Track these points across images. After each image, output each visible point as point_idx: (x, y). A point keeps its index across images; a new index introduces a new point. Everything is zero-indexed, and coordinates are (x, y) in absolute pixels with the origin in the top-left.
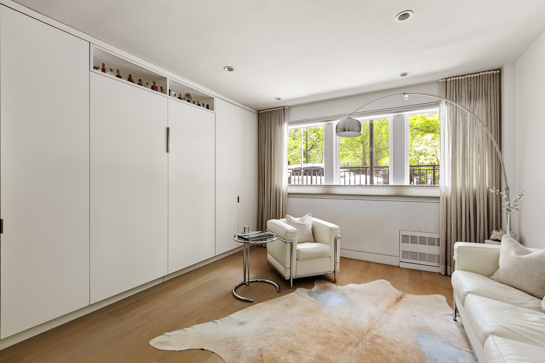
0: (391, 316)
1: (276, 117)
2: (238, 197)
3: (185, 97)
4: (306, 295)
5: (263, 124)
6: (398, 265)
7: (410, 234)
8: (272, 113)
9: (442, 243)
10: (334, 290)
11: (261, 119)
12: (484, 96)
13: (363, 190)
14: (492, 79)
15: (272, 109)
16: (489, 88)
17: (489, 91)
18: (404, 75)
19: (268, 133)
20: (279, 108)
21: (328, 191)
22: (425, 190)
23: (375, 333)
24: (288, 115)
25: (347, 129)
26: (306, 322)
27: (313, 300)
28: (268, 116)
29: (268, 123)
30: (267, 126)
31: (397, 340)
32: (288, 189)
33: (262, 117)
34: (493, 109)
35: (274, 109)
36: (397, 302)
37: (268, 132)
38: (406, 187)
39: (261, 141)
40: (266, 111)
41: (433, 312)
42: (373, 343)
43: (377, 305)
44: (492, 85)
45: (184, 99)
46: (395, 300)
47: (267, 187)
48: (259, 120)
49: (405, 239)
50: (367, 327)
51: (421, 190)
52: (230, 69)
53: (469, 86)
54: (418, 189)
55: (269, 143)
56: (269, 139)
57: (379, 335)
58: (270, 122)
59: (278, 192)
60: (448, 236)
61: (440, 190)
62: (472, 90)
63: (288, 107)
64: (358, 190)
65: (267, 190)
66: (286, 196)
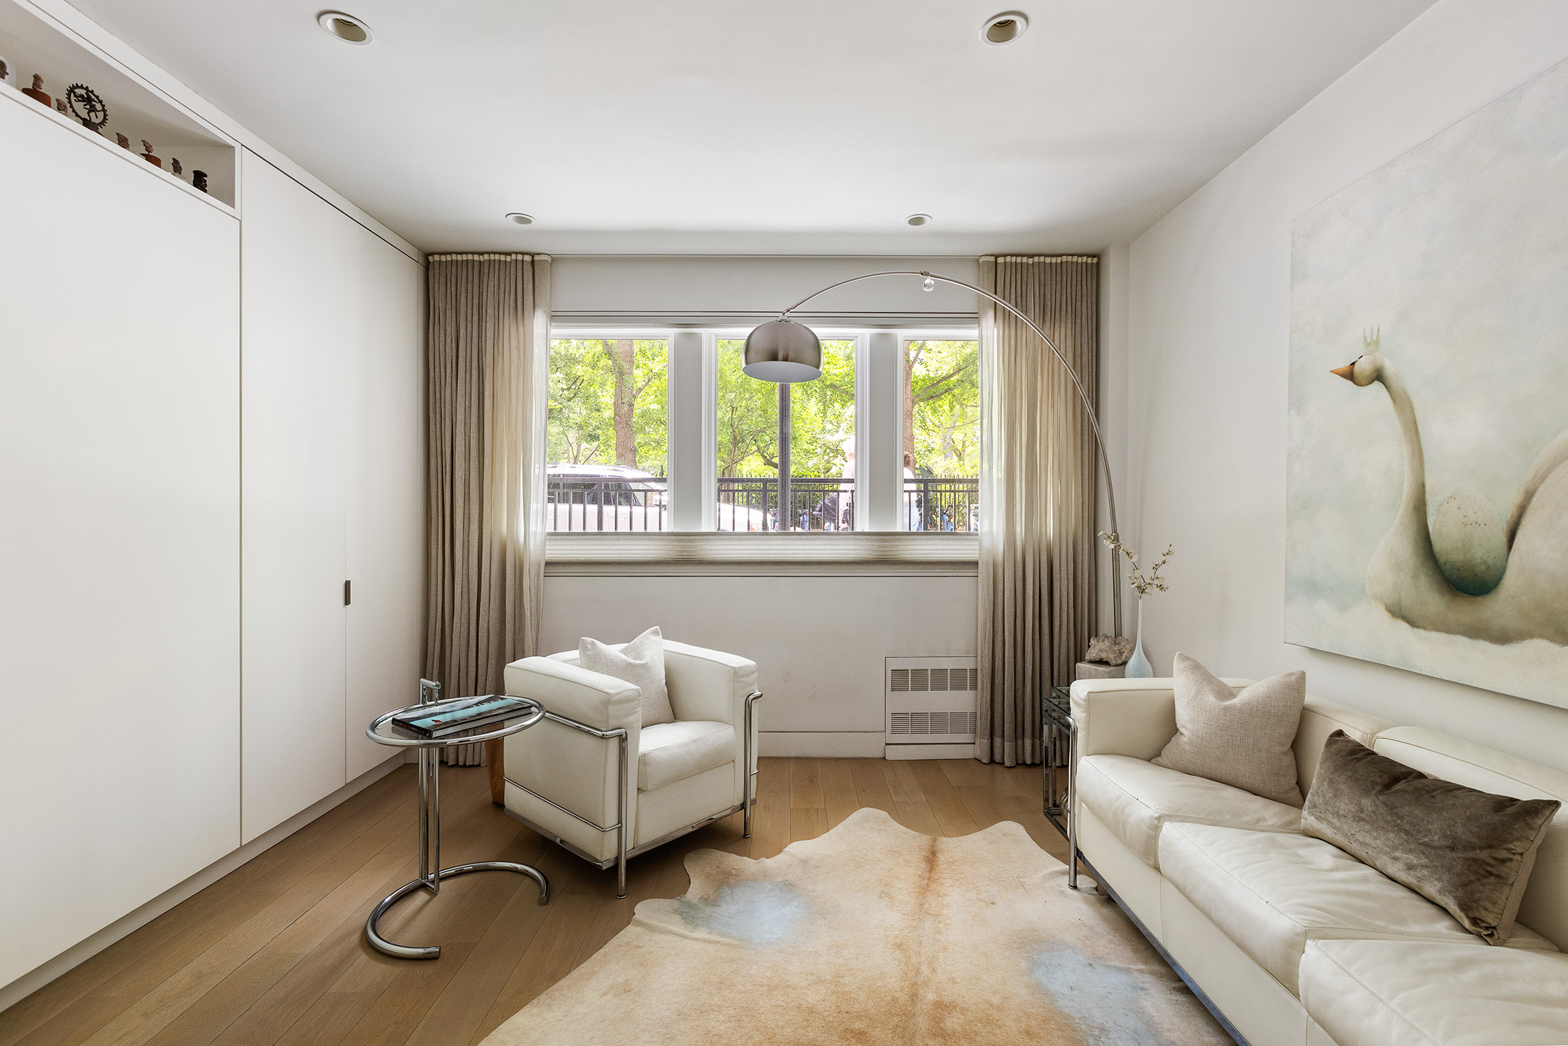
0: (940, 922)
1: (502, 286)
2: (347, 584)
3: (70, 102)
4: (677, 926)
5: (449, 306)
6: (882, 756)
7: (909, 665)
8: (486, 270)
9: (982, 682)
10: (755, 879)
11: (436, 285)
12: (1069, 315)
13: (790, 547)
14: (1084, 275)
15: (486, 257)
16: (1079, 298)
17: (1079, 304)
18: (917, 221)
19: (469, 342)
20: (514, 257)
21: (684, 551)
22: (945, 545)
23: (931, 996)
24: (548, 287)
25: (781, 356)
26: (720, 1036)
27: (708, 936)
28: (470, 279)
29: (469, 307)
30: (462, 314)
31: (996, 1001)
32: (547, 547)
33: (443, 280)
34: (1085, 349)
35: (492, 257)
36: (931, 870)
37: (469, 339)
38: (902, 537)
39: (437, 369)
40: (459, 257)
41: (1022, 878)
42: (943, 1037)
43: (890, 896)
44: (1084, 291)
45: (61, 108)
46: (923, 865)
47: (466, 543)
48: (431, 288)
49: (900, 680)
50: (902, 984)
51: (935, 545)
52: (349, 29)
53: (1043, 285)
54: (929, 542)
55: (475, 378)
56: (475, 364)
57: (946, 1000)
58: (476, 301)
59: (512, 559)
60: (997, 660)
61: (978, 543)
62: (1048, 296)
63: (548, 259)
64: (777, 547)
65: (466, 554)
66: (539, 573)
